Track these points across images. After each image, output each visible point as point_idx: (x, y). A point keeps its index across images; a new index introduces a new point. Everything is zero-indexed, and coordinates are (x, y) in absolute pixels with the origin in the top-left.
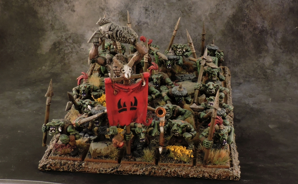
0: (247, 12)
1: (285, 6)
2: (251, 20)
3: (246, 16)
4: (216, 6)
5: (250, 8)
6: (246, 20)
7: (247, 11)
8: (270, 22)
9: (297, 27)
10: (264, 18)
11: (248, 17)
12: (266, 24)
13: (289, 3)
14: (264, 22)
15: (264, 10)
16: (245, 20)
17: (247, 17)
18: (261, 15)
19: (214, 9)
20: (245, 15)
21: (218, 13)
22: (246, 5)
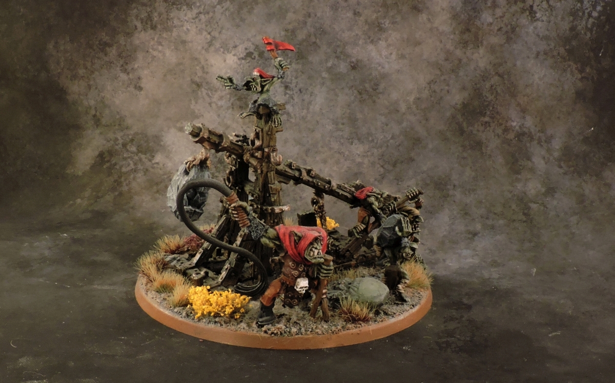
0: (490, 99)
1: (566, 87)
2: (498, 113)
3: (488, 105)
4: (429, 83)
5: (497, 91)
6: (488, 113)
7: (490, 97)
8: (536, 117)
9: (593, 129)
10: (524, 111)
11: (493, 108)
12: (530, 123)
13: (575, 81)
14: (524, 118)
15: (524, 96)
16: (486, 113)
17: (491, 108)
18: (519, 105)
19: (425, 90)
20: (486, 103)
21: (432, 99)
22: (488, 85)
